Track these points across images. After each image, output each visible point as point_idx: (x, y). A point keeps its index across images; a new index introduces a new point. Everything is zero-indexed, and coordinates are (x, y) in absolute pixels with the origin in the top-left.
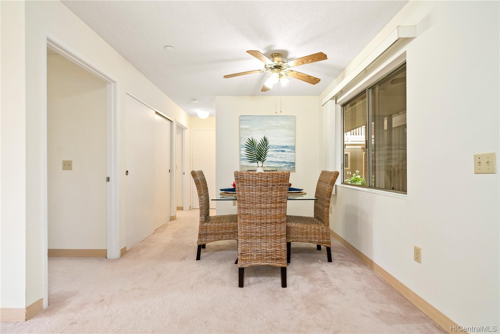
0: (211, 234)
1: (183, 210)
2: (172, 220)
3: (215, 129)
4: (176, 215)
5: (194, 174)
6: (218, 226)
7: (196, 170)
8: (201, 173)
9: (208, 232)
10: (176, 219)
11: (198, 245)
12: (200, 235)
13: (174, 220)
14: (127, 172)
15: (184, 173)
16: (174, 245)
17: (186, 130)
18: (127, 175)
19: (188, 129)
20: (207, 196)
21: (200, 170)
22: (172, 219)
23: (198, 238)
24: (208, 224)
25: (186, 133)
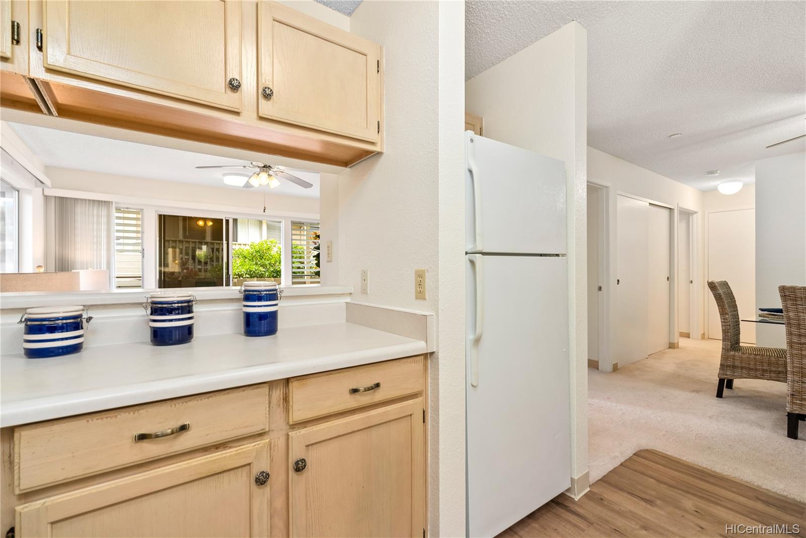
0: (742, 368)
1: (689, 338)
2: (672, 348)
3: (754, 207)
4: (678, 343)
5: (712, 286)
6: (755, 359)
7: (716, 279)
8: (725, 284)
9: (737, 363)
10: (678, 347)
11: (718, 379)
12: (722, 365)
13: (674, 348)
14: (618, 281)
15: (692, 282)
16: (679, 376)
17: (695, 215)
18: (618, 284)
19: (699, 215)
20: (736, 317)
21: (724, 280)
22: (672, 346)
23: (720, 369)
24: (737, 354)
25: (696, 220)
